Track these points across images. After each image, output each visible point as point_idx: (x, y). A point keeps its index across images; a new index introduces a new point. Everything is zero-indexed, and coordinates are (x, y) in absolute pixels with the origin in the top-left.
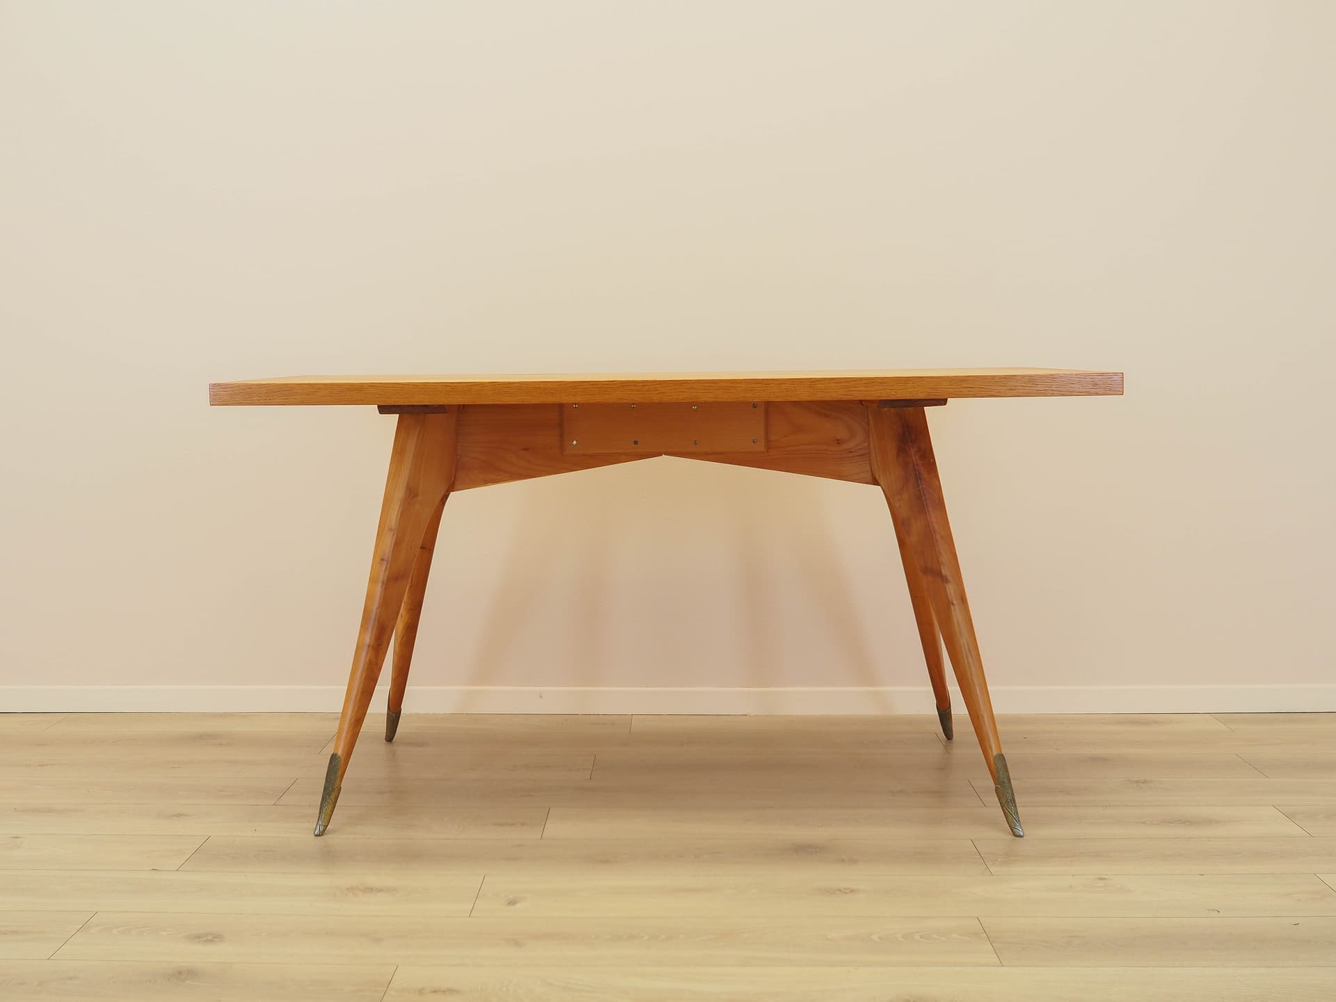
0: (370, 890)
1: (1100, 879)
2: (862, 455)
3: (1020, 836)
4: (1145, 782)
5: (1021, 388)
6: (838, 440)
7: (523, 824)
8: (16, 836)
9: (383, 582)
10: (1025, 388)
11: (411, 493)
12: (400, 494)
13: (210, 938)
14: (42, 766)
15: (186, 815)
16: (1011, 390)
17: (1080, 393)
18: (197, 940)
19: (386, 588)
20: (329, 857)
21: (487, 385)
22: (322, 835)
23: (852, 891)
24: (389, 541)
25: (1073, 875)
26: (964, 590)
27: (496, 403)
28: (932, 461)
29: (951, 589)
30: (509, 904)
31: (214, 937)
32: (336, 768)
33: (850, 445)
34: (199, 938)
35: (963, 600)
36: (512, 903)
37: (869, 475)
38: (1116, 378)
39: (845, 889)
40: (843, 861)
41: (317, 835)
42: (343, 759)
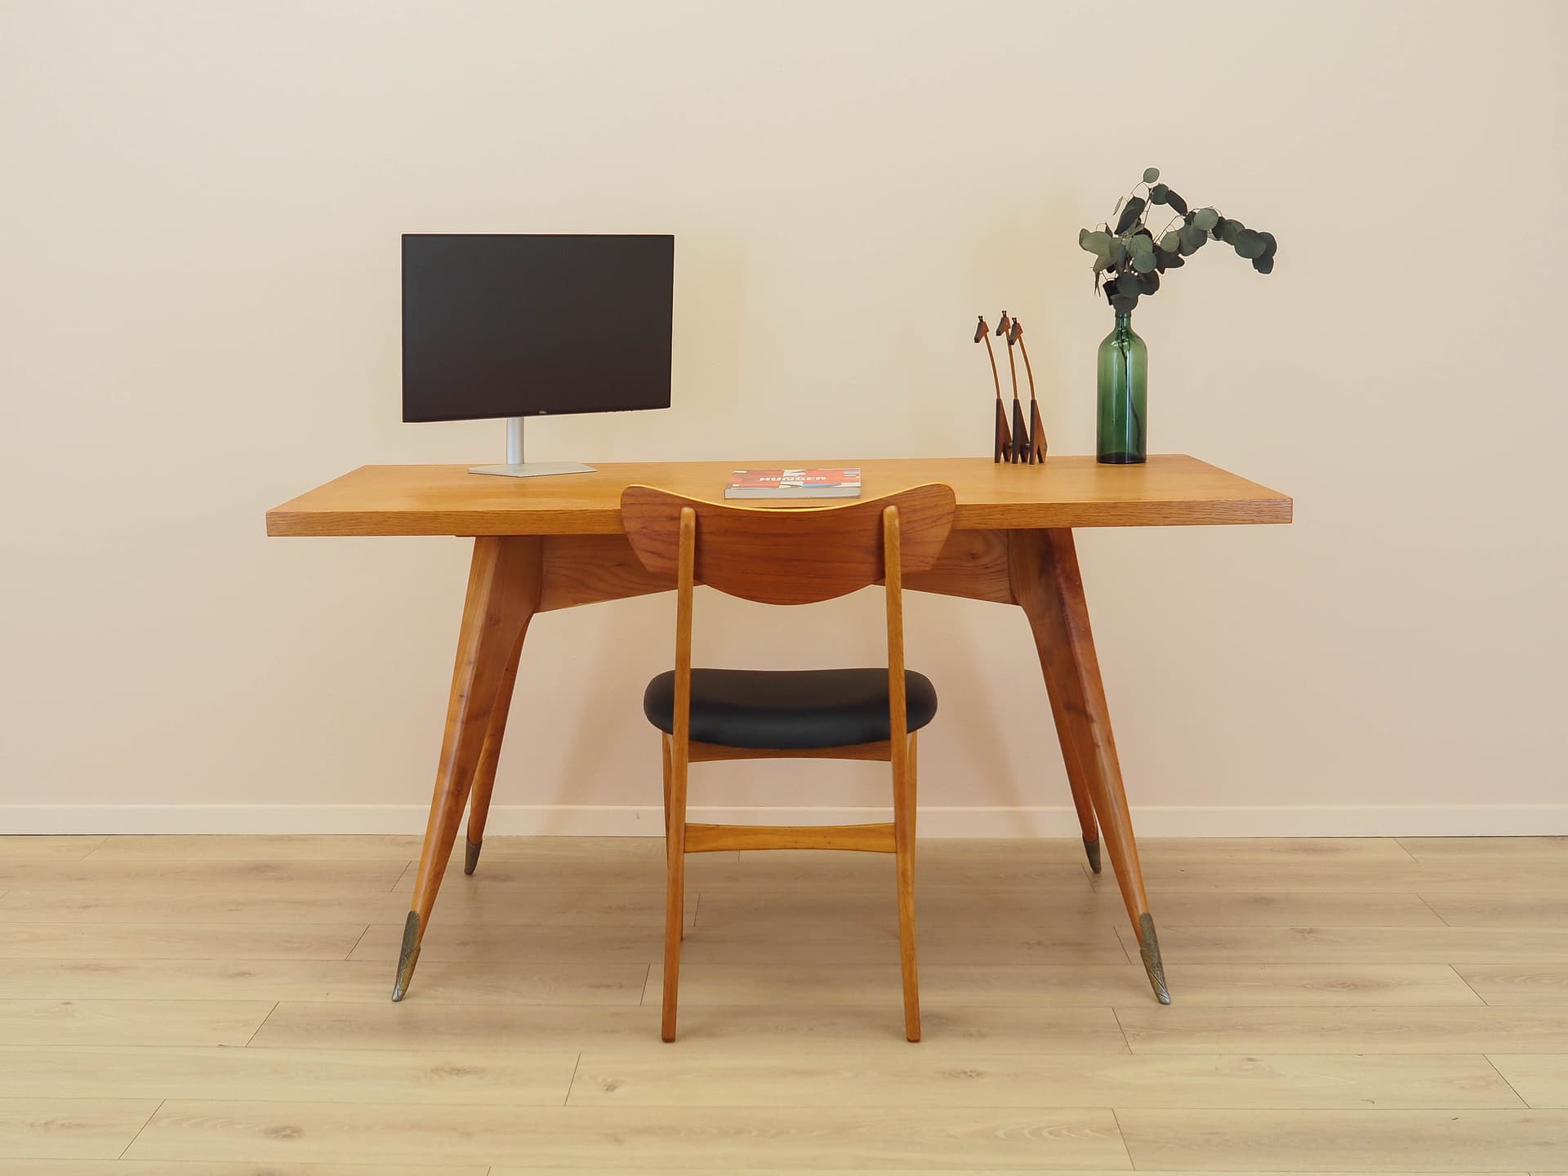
0: (457, 1071)
1: (1249, 1060)
2: (999, 571)
3: (1166, 1004)
4: (1311, 931)
5: (1176, 515)
6: (973, 554)
7: (621, 986)
8: (67, 1001)
9: (463, 722)
10: (1183, 516)
11: (492, 621)
12: (479, 620)
13: (288, 1132)
14: (85, 907)
15: (250, 974)
16: (1165, 517)
17: (1244, 522)
18: (274, 1135)
19: (466, 728)
20: (411, 1029)
21: (578, 512)
22: (401, 1000)
23: (979, 1074)
24: (468, 674)
25: (1220, 1055)
26: (1111, 731)
27: (587, 533)
28: (1078, 583)
29: (1097, 730)
30: (607, 1090)
31: (293, 1132)
32: (414, 928)
33: (986, 560)
34: (277, 1132)
35: (1110, 742)
36: (610, 1088)
37: (1007, 593)
38: (1284, 505)
39: (971, 1072)
40: (971, 1035)
41: (395, 1001)
42: (421, 917)
